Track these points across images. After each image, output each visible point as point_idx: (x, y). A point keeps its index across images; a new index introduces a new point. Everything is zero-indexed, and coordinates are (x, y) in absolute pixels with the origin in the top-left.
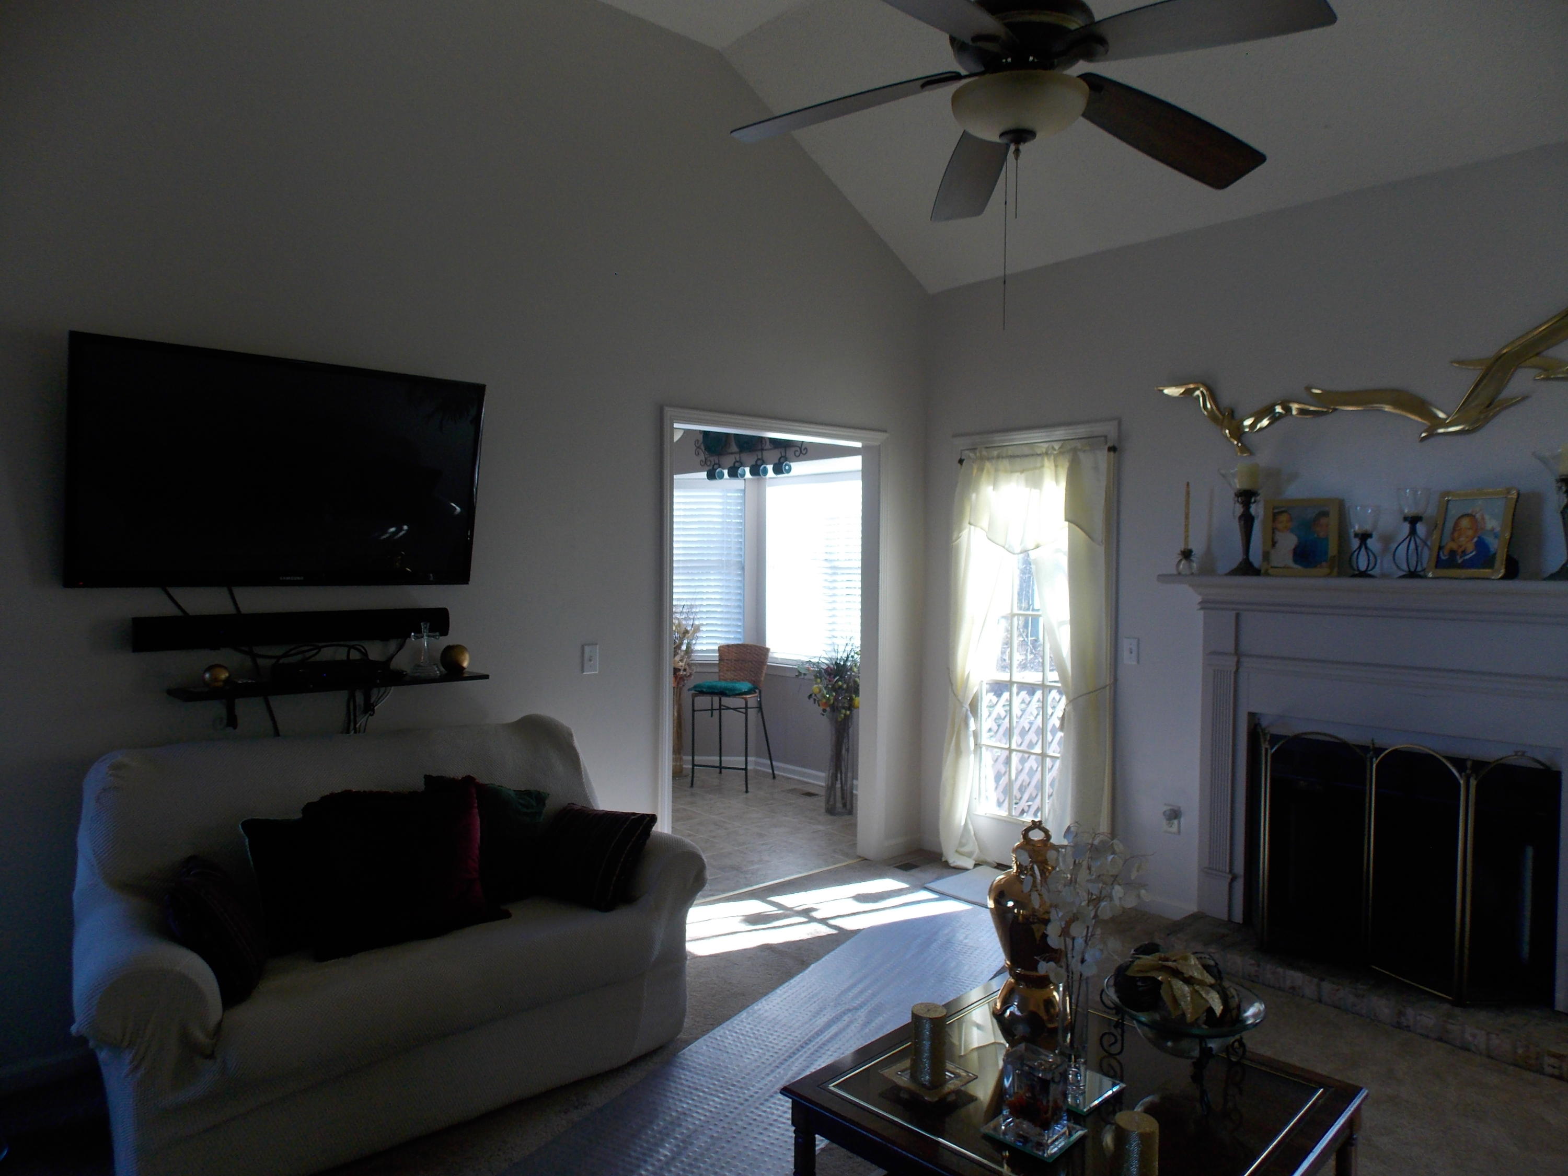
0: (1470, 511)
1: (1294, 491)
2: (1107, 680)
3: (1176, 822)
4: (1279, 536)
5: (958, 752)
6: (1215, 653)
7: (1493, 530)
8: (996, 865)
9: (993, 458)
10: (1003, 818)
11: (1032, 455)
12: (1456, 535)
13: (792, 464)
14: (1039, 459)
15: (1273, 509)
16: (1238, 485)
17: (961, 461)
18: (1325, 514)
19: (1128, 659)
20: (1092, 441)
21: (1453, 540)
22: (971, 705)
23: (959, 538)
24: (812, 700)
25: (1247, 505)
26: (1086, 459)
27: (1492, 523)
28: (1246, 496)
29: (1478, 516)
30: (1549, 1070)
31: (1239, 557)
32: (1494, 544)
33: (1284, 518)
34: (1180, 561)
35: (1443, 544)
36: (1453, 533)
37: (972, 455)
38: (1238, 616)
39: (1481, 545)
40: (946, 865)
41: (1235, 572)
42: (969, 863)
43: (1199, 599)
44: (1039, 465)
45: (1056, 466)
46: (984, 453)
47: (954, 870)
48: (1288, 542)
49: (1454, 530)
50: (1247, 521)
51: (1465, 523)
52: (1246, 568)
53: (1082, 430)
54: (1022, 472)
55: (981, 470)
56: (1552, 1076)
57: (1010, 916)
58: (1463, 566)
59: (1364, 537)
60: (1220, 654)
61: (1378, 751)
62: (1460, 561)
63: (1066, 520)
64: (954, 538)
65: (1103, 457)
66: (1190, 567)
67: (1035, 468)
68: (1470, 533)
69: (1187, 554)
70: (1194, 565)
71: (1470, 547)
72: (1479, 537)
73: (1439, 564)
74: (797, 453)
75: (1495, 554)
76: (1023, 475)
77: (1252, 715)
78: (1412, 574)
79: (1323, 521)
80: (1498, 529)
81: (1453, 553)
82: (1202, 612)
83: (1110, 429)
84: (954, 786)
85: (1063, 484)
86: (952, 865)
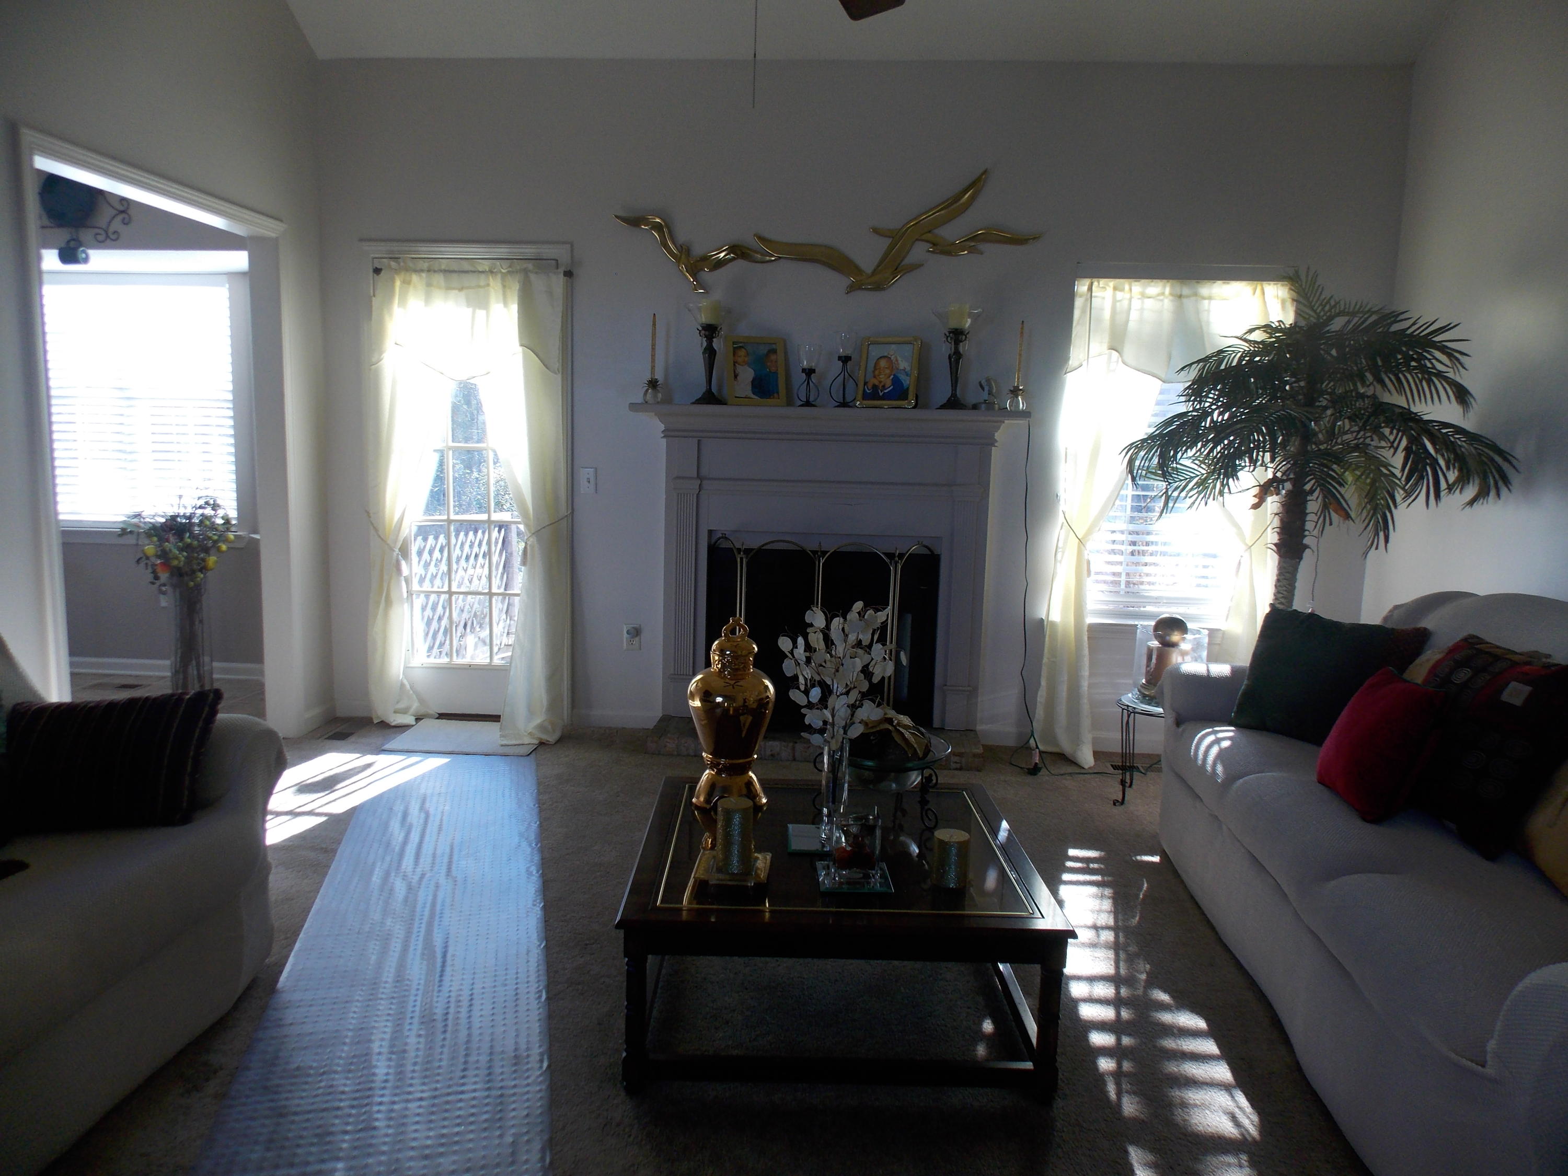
0: (886, 354)
1: (744, 330)
2: (563, 510)
3: (637, 639)
4: (739, 369)
5: (389, 603)
6: (678, 478)
7: (904, 370)
8: (437, 716)
9: (422, 271)
10: (444, 666)
11: (474, 272)
12: (877, 372)
13: (91, 252)
14: (483, 276)
15: (734, 343)
16: (704, 319)
17: (377, 271)
18: (774, 351)
19: (584, 488)
20: (542, 264)
21: (875, 377)
22: (400, 549)
23: (379, 360)
24: (142, 565)
25: (710, 339)
26: (538, 282)
27: (903, 365)
28: (710, 331)
29: (892, 358)
30: (953, 766)
31: (703, 389)
32: (906, 381)
33: (742, 353)
34: (647, 391)
35: (867, 380)
36: (874, 372)
37: (393, 264)
38: (699, 441)
39: (896, 381)
40: (384, 725)
41: (699, 402)
42: (409, 719)
43: (662, 427)
44: (482, 283)
45: (504, 286)
46: (411, 264)
47: (395, 729)
48: (747, 374)
49: (875, 368)
50: (710, 353)
51: (883, 363)
52: (710, 398)
53: (529, 251)
54: (461, 289)
55: (407, 282)
56: (956, 769)
57: (719, 711)
58: (884, 398)
59: (809, 372)
60: (683, 478)
61: (824, 553)
62: (881, 394)
63: (521, 345)
64: (374, 360)
65: (558, 282)
66: (655, 397)
67: (479, 286)
68: (888, 371)
69: (653, 384)
70: (660, 395)
71: (889, 382)
72: (894, 375)
73: (865, 396)
74: (100, 238)
75: (908, 389)
76: (463, 293)
77: (710, 532)
78: (844, 404)
79: (773, 357)
80: (908, 369)
81: (875, 387)
82: (665, 440)
83: (560, 252)
84: (385, 638)
85: (514, 308)
86: (393, 724)
